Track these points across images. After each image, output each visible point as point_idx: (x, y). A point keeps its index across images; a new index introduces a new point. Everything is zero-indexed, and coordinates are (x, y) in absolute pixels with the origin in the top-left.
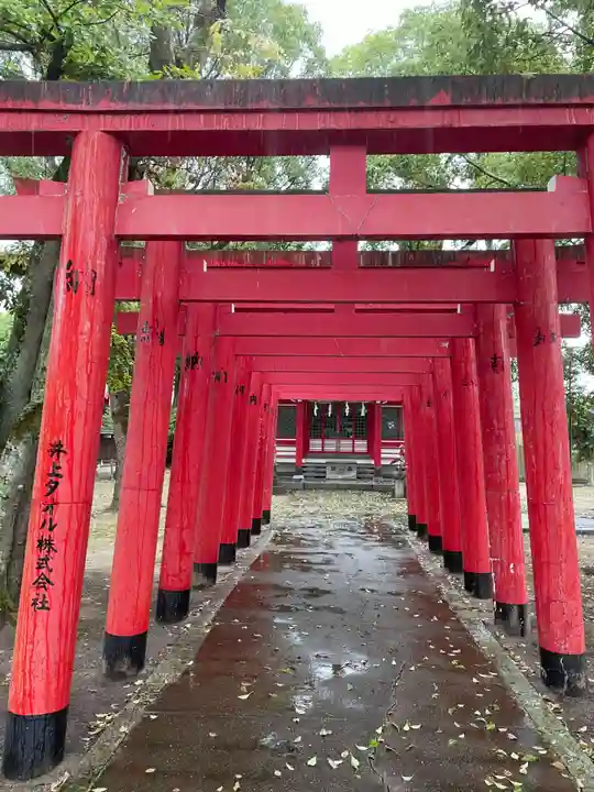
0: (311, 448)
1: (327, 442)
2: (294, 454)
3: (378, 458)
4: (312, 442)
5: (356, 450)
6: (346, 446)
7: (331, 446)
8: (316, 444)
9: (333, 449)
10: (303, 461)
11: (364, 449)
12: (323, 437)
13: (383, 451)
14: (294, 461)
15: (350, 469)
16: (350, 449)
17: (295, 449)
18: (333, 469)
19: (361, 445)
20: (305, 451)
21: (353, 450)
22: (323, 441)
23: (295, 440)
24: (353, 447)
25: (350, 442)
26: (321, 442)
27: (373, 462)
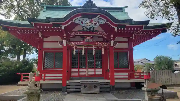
0: (73, 74)
1: (81, 70)
2: (62, 78)
3: (113, 79)
4: (73, 71)
6: (91, 72)
7: (83, 72)
8: (75, 72)
9: (84, 74)
10: (67, 82)
11: (101, 74)
12: (79, 68)
13: (115, 74)
14: (61, 82)
15: (95, 87)
16: (93, 74)
17: (61, 75)
18: (85, 87)
19: (99, 72)
20: (68, 76)
21: (95, 74)
22: (79, 70)
23: (62, 70)
24: (95, 73)
25: (93, 70)
26: (78, 71)
27: (109, 81)
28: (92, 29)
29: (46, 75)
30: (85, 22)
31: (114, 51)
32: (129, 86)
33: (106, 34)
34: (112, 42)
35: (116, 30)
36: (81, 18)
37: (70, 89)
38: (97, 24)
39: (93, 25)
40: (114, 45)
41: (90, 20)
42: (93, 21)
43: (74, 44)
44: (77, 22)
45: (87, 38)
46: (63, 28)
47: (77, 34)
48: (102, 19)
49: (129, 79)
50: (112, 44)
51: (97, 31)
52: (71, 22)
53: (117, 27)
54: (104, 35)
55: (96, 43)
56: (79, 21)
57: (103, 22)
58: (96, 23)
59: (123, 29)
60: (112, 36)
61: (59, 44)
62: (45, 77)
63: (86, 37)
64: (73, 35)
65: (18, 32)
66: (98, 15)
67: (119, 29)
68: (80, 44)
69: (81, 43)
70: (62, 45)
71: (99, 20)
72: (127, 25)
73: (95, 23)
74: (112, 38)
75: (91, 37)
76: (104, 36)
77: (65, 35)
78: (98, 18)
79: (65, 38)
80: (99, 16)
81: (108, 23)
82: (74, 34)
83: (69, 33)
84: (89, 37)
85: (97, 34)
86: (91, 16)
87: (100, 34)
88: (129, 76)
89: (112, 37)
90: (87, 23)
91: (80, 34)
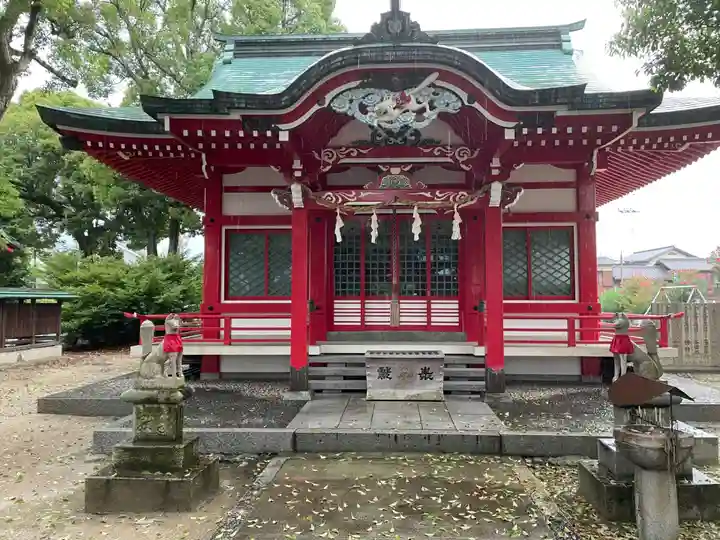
0: (338, 320)
1: (371, 305)
2: (288, 333)
3: (496, 344)
4: (338, 305)
5: (436, 320)
6: (412, 312)
7: (380, 311)
8: (347, 311)
9: (386, 320)
10: (314, 350)
11: (454, 320)
12: (365, 295)
13: (507, 324)
14: (286, 350)
15: (426, 374)
16: (421, 320)
17: (287, 323)
18: (384, 373)
19: (446, 312)
21: (429, 321)
22: (363, 304)
23: (290, 302)
24: (429, 316)
25: (421, 305)
26: (359, 306)
27: (480, 351)
28: (411, 135)
29: (235, 323)
30: (376, 108)
31: (503, 225)
32: (575, 370)
33: (472, 153)
34: (496, 190)
35: (509, 135)
36: (357, 87)
37: (322, 378)
38: (425, 115)
39: (410, 118)
40: (504, 202)
41: (398, 94)
42: (409, 100)
43: (337, 199)
44: (341, 106)
45: (389, 172)
46: (284, 137)
47: (348, 156)
48: (448, 90)
49: (571, 342)
50: (495, 198)
51: (431, 143)
52: (316, 107)
53: (513, 124)
54: (461, 160)
55: (428, 195)
56: (351, 101)
57: (452, 101)
58: (423, 110)
59: (540, 131)
60: (496, 162)
61: (277, 201)
62: (228, 328)
63: (384, 170)
64: (331, 161)
65: (120, 154)
66: (430, 72)
67: (525, 131)
68: (359, 200)
69: (363, 194)
70: (290, 204)
71: (434, 94)
72: (559, 114)
73: (418, 107)
74: (495, 172)
75: (407, 169)
76: (463, 162)
77: (297, 164)
78: (432, 85)
79: (298, 174)
80: (436, 75)
81: (476, 105)
82: (338, 159)
83: (316, 155)
84: (395, 171)
85: (431, 155)
86: (399, 80)
87: (443, 155)
88: (571, 330)
89: (496, 168)
90: (385, 111)
91: (360, 155)
